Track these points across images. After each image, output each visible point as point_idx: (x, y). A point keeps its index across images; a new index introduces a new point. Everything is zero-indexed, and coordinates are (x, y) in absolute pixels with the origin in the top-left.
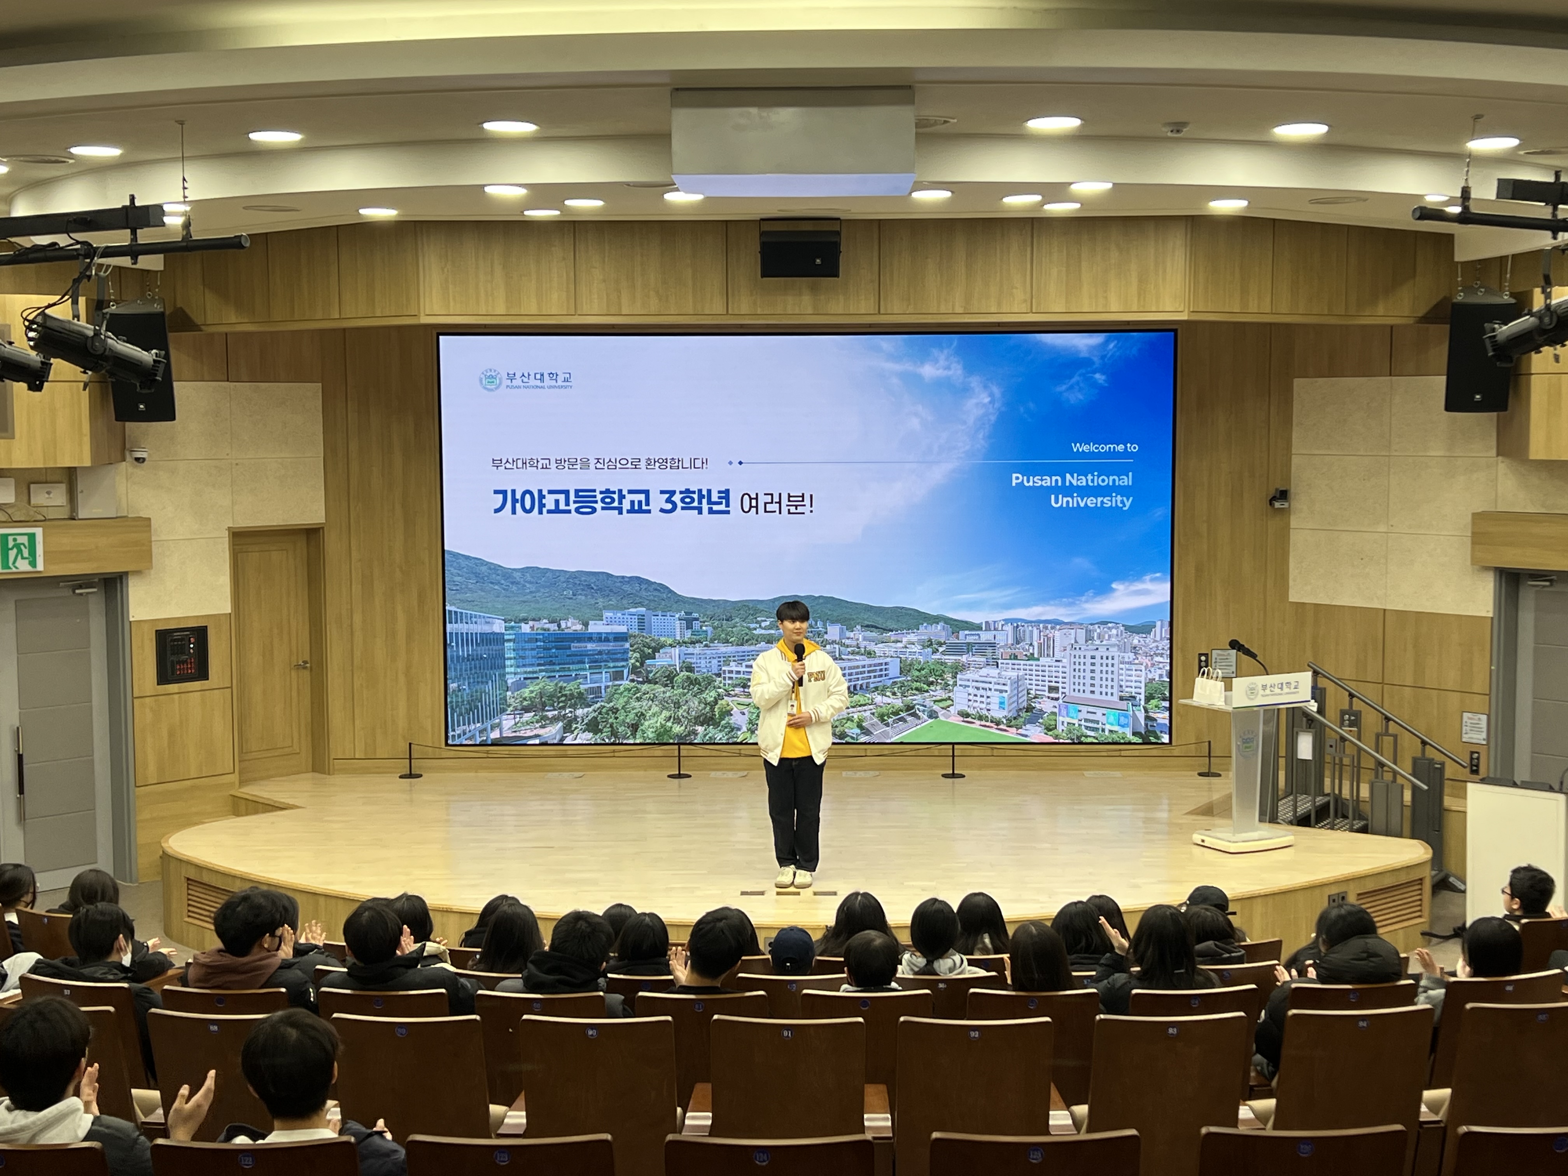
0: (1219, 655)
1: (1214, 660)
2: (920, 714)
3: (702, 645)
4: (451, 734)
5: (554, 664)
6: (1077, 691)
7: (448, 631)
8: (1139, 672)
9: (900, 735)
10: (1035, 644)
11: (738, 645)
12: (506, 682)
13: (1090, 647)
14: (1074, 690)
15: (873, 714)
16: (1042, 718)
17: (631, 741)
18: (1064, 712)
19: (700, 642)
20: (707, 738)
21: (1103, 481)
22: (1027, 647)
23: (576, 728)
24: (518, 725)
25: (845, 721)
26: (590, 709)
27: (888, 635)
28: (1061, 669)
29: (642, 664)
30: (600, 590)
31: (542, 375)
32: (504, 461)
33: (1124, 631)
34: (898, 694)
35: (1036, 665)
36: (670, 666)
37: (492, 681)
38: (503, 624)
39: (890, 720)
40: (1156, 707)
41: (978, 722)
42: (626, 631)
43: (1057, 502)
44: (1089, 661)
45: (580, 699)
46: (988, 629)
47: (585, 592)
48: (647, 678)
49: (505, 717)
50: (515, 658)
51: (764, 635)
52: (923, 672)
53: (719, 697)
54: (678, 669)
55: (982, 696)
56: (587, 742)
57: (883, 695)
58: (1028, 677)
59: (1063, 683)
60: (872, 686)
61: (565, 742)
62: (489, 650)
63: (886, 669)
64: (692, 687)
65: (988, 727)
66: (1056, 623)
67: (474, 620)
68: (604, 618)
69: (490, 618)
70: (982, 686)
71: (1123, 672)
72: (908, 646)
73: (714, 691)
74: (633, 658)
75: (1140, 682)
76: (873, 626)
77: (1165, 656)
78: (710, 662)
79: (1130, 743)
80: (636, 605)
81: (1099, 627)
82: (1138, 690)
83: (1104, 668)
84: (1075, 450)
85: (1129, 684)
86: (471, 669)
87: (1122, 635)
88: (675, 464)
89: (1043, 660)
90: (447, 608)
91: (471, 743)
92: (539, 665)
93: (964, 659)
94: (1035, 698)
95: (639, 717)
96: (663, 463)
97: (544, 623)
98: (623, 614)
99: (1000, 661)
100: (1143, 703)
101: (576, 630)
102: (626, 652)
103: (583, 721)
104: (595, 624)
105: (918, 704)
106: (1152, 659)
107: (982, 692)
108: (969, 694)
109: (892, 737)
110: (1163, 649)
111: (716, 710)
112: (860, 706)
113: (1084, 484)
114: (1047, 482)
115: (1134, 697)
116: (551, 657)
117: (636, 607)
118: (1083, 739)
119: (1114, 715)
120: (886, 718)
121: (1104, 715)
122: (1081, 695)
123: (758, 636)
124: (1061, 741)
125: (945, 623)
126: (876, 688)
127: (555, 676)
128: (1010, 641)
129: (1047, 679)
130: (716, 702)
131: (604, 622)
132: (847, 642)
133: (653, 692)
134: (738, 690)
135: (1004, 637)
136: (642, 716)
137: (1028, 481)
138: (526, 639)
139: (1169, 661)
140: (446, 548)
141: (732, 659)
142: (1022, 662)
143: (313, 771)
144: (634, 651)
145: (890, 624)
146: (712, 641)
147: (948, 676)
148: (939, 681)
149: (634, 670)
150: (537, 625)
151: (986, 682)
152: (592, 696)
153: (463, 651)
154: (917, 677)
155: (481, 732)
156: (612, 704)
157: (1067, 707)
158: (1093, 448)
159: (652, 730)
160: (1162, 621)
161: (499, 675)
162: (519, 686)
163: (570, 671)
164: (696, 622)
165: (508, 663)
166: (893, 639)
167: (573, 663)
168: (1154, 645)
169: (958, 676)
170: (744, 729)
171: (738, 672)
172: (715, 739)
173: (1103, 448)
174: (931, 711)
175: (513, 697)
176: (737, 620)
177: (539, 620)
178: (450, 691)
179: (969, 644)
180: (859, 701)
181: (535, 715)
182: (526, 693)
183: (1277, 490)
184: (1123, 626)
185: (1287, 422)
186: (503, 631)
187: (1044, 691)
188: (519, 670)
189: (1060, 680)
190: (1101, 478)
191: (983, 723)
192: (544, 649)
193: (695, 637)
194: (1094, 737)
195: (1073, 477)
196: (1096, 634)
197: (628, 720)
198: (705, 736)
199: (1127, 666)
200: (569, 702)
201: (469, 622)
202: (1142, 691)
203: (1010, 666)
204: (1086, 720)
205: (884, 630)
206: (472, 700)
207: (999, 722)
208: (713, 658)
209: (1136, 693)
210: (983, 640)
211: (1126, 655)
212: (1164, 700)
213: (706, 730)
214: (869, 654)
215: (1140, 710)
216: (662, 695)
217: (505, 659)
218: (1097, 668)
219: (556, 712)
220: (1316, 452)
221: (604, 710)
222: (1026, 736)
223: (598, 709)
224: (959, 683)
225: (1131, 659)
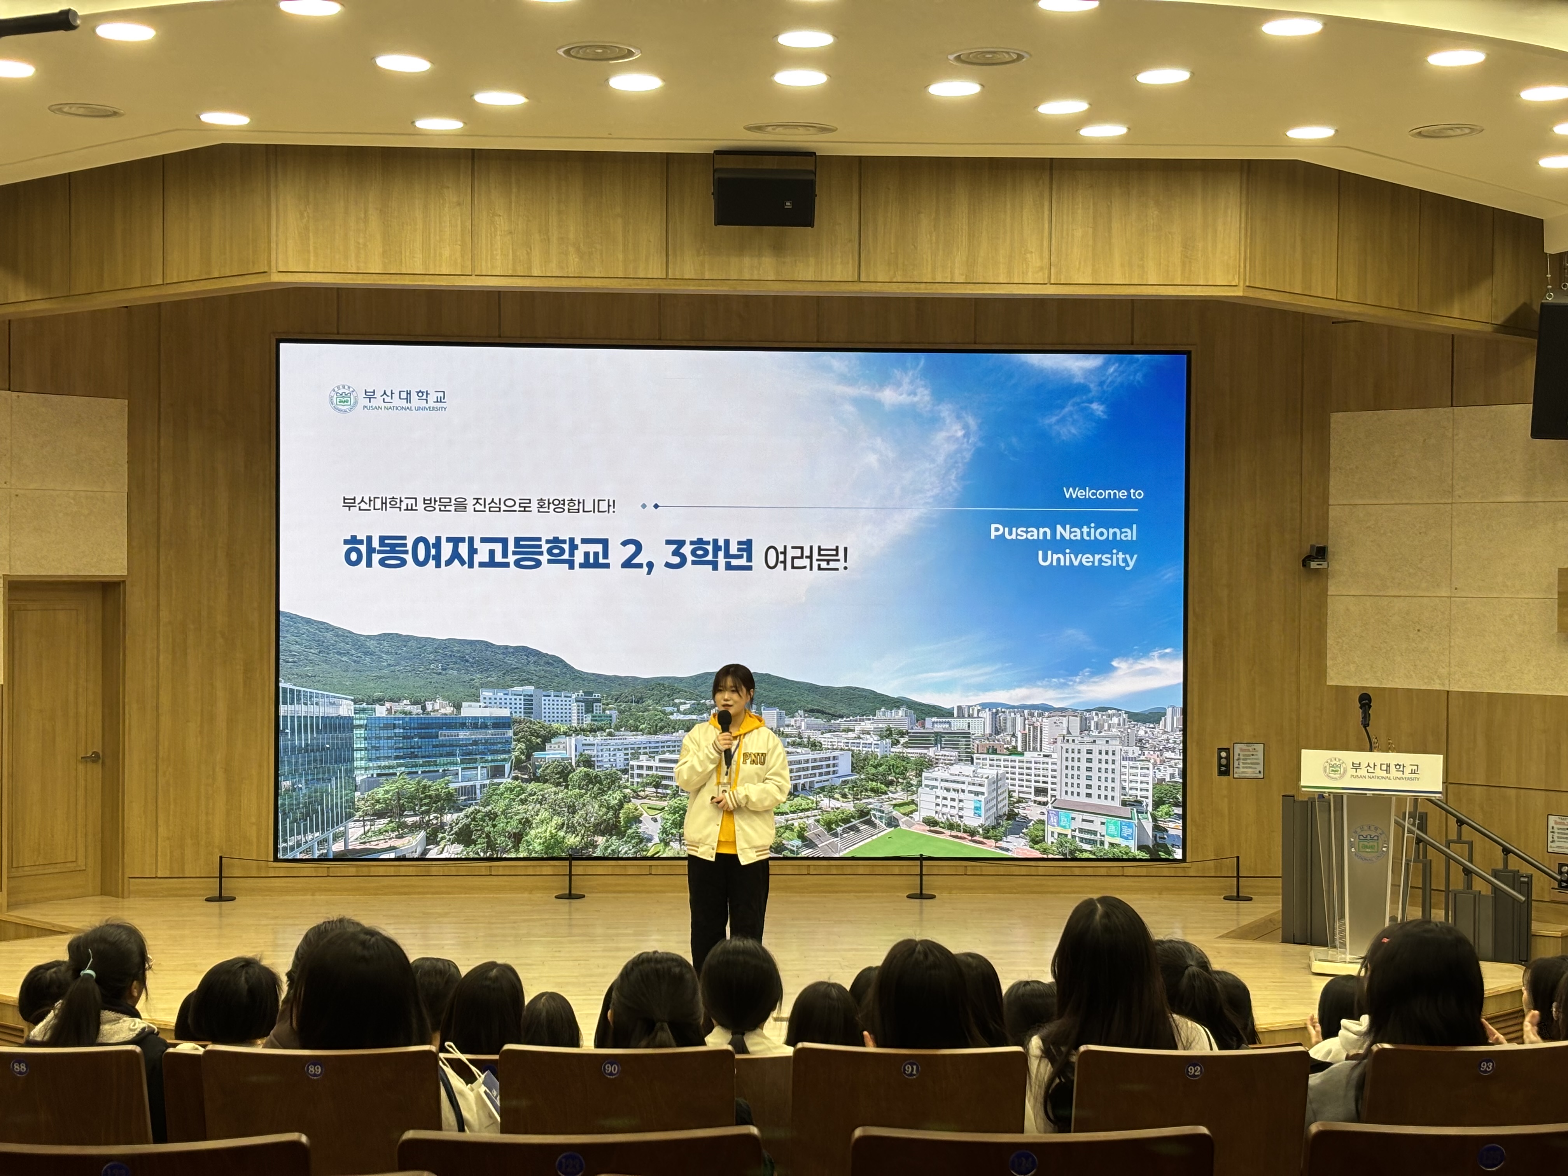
0: (1242, 750)
1: (1236, 757)
2: (877, 821)
3: (605, 734)
4: (281, 845)
5: (416, 757)
6: (1069, 793)
7: (281, 714)
8: (1146, 771)
9: (851, 848)
10: (1019, 735)
11: (650, 734)
12: (354, 779)
13: (1085, 739)
14: (1066, 792)
15: (818, 821)
16: (1027, 828)
17: (513, 855)
18: (1053, 820)
19: (602, 729)
20: (609, 851)
21: (1102, 534)
22: (1009, 739)
23: (442, 838)
24: (370, 834)
25: (782, 830)
26: (462, 814)
27: (838, 722)
28: (1050, 767)
29: (529, 757)
30: (478, 663)
31: (409, 393)
32: (358, 500)
33: (1127, 720)
34: (850, 796)
35: (1020, 762)
36: (563, 759)
37: (336, 778)
38: (352, 706)
39: (839, 830)
40: (1166, 814)
41: (948, 832)
42: (509, 715)
43: (1045, 559)
44: (1084, 756)
45: (449, 802)
46: (961, 715)
47: (457, 666)
48: (534, 774)
49: (351, 824)
50: (366, 749)
51: (682, 721)
52: (880, 769)
53: (626, 799)
54: (573, 764)
55: (953, 800)
56: (456, 856)
57: (830, 797)
58: (1009, 776)
59: (1053, 783)
60: (816, 786)
61: (428, 856)
62: (333, 738)
63: (834, 765)
64: (591, 786)
65: (961, 838)
66: (1044, 709)
67: (315, 700)
68: (481, 698)
69: (335, 697)
70: (953, 786)
71: (1127, 770)
72: (862, 736)
73: (618, 792)
74: (518, 749)
75: (1148, 783)
76: (818, 711)
77: (1177, 751)
78: (614, 755)
79: (1134, 860)
80: (523, 682)
81: (1097, 714)
82: (1144, 793)
83: (1103, 766)
84: (1068, 496)
85: (1133, 785)
86: (309, 763)
87: (1124, 724)
88: (574, 506)
89: (1028, 755)
90: (281, 685)
91: (307, 857)
92: (397, 758)
93: (931, 752)
94: (1019, 802)
95: (524, 825)
96: (559, 505)
97: (405, 705)
98: (505, 694)
99: (975, 756)
100: (1150, 809)
101: (445, 714)
102: (508, 742)
103: (452, 830)
104: (470, 706)
105: (874, 809)
106: (1161, 755)
107: (953, 795)
108: (938, 797)
109: (841, 850)
110: (1175, 742)
111: (621, 815)
112: (802, 810)
113: (1079, 538)
114: (1035, 534)
115: (1140, 802)
116: (412, 747)
117: (522, 686)
118: (1078, 855)
119: (1115, 824)
120: (833, 826)
121: (1103, 823)
122: (1075, 798)
123: (676, 721)
124: (1050, 856)
125: (909, 708)
126: (822, 789)
127: (417, 772)
128: (988, 731)
129: (1033, 778)
130: (621, 805)
131: (482, 704)
132: (787, 730)
133: (542, 793)
134: (650, 790)
135: (981, 726)
136: (527, 823)
137: (1010, 534)
138: (382, 725)
139: (1181, 757)
140: (281, 609)
141: (642, 751)
142: (1002, 757)
143: (101, 895)
144: (519, 741)
145: (841, 709)
146: (618, 729)
147: (911, 774)
148: (900, 780)
149: (518, 765)
150: (396, 707)
151: (958, 782)
152: (464, 798)
153: (300, 739)
154: (873, 775)
155: (320, 843)
156: (489, 808)
157: (1057, 814)
158: (1089, 493)
159: (539, 841)
160: (1173, 707)
161: (346, 770)
162: (371, 784)
163: (436, 765)
164: (599, 704)
165: (357, 755)
166: (842, 727)
167: (441, 756)
168: (1165, 736)
169: (924, 774)
170: (656, 840)
171: (650, 768)
172: (619, 852)
173: (1101, 494)
174: (891, 817)
175: (363, 799)
176: (650, 702)
177: (399, 700)
178: (282, 790)
179: (936, 734)
180: (801, 805)
181: (391, 822)
182: (380, 793)
183: (1312, 546)
184: (1126, 713)
185: (1324, 467)
186: (353, 715)
187: (1030, 793)
188: (371, 764)
189: (1050, 780)
190: (1099, 531)
191: (954, 833)
192: (404, 738)
193: (596, 723)
194: (1091, 852)
195: (1065, 530)
196: (1092, 722)
197: (509, 829)
198: (606, 848)
199: (1131, 763)
200: (434, 805)
201: (309, 703)
202: (1150, 794)
203: (988, 762)
204: (1081, 831)
205: (833, 715)
206: (310, 803)
207: (974, 832)
208: (619, 750)
209: (1141, 797)
210: (954, 729)
211: (1130, 749)
212: (1176, 805)
213: (607, 841)
214: (814, 746)
215: (1147, 818)
216: (553, 797)
217: (353, 750)
218: (1095, 765)
219: (418, 818)
220: (1360, 502)
221: (479, 816)
222: (1007, 850)
223: (472, 813)
224: (925, 782)
225: (1136, 755)
